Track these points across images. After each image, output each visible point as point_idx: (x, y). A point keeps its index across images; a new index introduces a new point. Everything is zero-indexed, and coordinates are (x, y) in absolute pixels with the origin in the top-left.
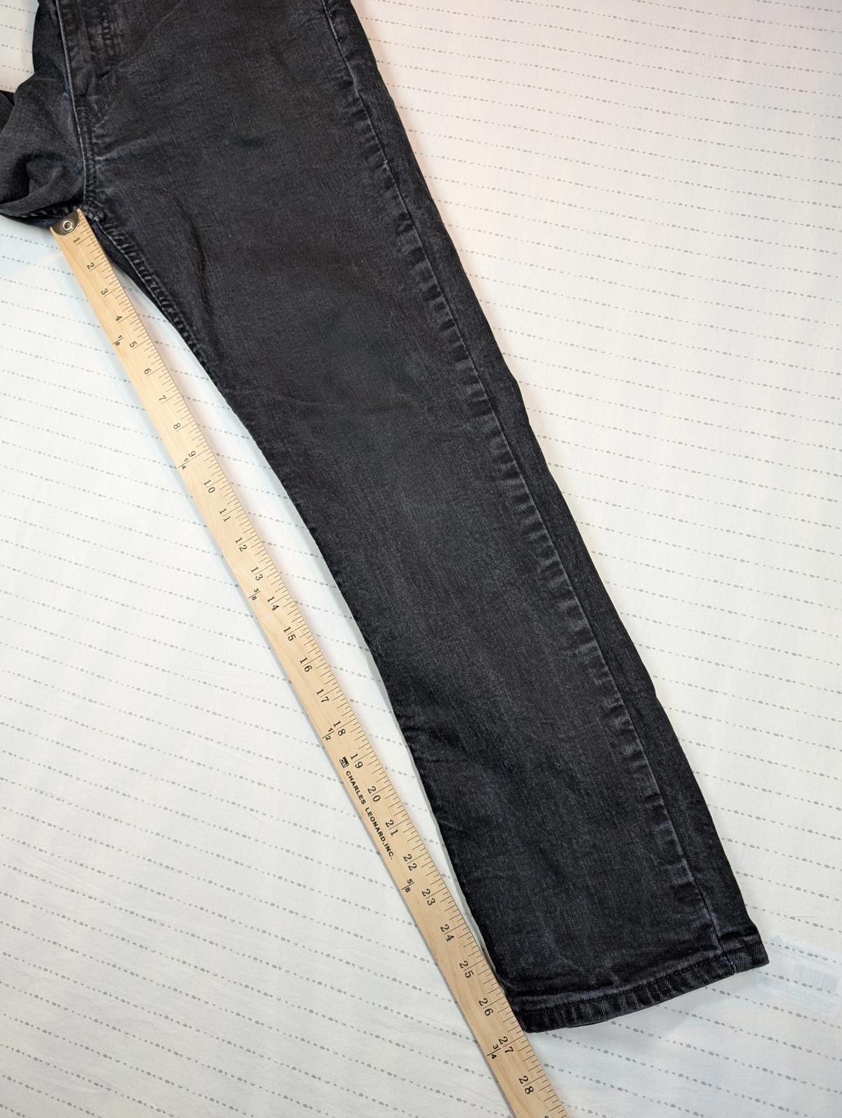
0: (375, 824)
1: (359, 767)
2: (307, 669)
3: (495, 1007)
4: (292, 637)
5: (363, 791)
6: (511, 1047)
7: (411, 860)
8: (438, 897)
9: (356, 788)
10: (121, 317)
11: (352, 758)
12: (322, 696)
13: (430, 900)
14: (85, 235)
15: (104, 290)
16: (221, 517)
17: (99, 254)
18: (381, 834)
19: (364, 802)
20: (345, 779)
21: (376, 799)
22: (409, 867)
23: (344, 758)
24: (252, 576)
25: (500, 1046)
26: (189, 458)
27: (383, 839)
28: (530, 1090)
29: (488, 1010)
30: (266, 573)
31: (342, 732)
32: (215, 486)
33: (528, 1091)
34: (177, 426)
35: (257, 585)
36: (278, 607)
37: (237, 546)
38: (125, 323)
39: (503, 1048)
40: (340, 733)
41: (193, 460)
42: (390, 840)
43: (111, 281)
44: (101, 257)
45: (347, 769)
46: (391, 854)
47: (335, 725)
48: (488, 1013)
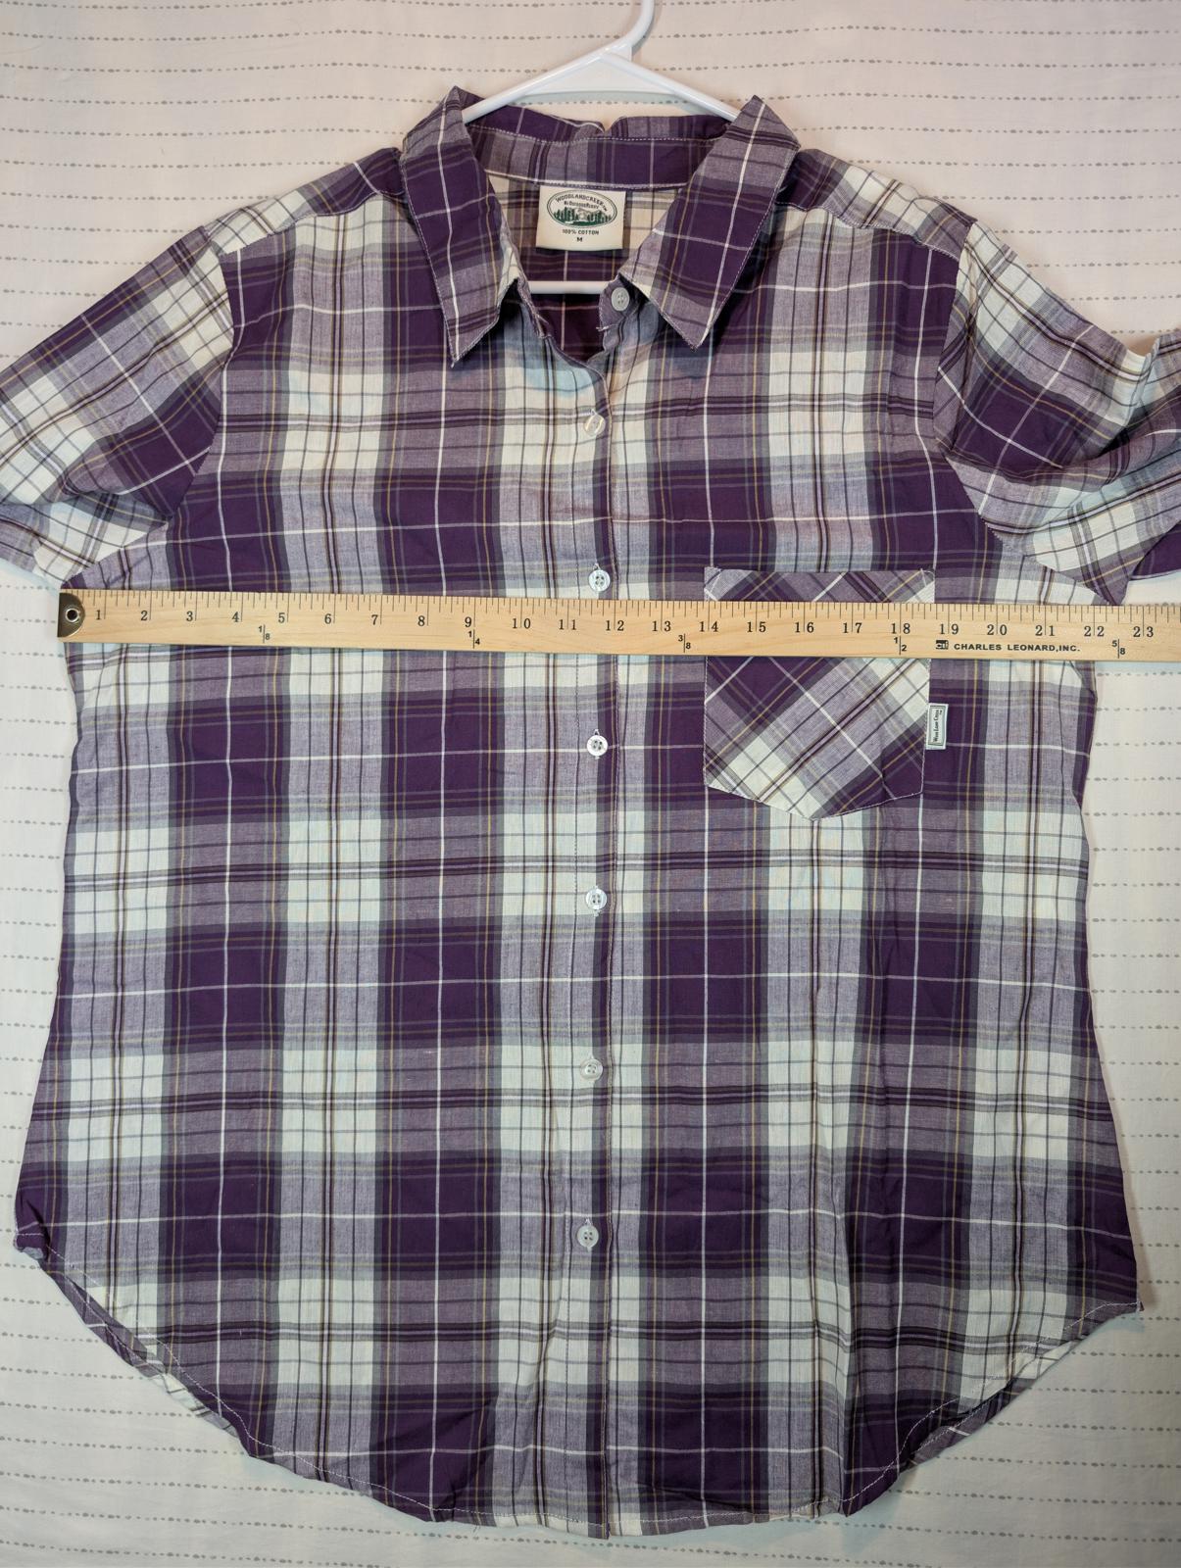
0: (1031, 648)
1: (957, 630)
2: (810, 629)
4: (763, 626)
5: (987, 641)
7: (1092, 630)
8: (1149, 621)
9: (979, 647)
10: (236, 614)
11: (942, 633)
12: (851, 633)
13: (1147, 632)
14: (100, 601)
15: (187, 616)
16: (567, 632)
17: (137, 598)
18: (1045, 647)
19: (999, 647)
20: (961, 654)
21: (1003, 632)
22: (1099, 635)
23: (937, 642)
24: (662, 635)
26: (471, 628)
27: (1052, 648)
30: (667, 615)
31: (907, 628)
32: (524, 617)
34: (421, 620)
35: (674, 634)
36: (716, 624)
37: (614, 631)
38: (247, 613)
40: (906, 631)
41: (475, 626)
42: (1056, 641)
43: (182, 601)
45: (951, 646)
46: (1073, 648)
47: (894, 633)
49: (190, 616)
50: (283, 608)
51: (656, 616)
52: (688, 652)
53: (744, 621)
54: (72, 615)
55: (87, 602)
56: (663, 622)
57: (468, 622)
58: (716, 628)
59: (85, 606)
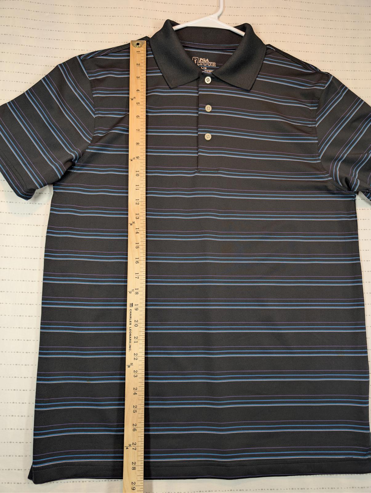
0: (130, 335)
1: (136, 310)
2: (137, 262)
3: (138, 430)
4: (137, 247)
5: (133, 320)
6: (136, 448)
7: (136, 356)
8: (139, 376)
9: (131, 317)
10: (139, 90)
11: (135, 305)
12: (137, 276)
13: (136, 375)
16: (136, 187)
17: (144, 62)
18: (130, 340)
19: (130, 324)
20: (128, 311)
21: (136, 325)
22: (134, 358)
23: (132, 304)
24: (134, 216)
25: (132, 445)
27: (130, 342)
28: (134, 469)
29: (135, 429)
30: (141, 218)
31: (137, 293)
32: (140, 174)
33: (133, 468)
34: (138, 144)
35: (135, 220)
37: (136, 202)
38: (140, 94)
39: (132, 447)
40: (136, 293)
41: (136, 160)
42: (133, 344)
43: (143, 75)
44: (144, 64)
45: (131, 308)
46: (130, 349)
47: (135, 289)
48: (134, 430)
49: (138, 78)
50: (141, 103)
51: (141, 214)
52: (129, 225)
53: (139, 241)
55: (142, 48)
56: (139, 217)
57: (137, 158)
58: (137, 233)
59: (141, 48)
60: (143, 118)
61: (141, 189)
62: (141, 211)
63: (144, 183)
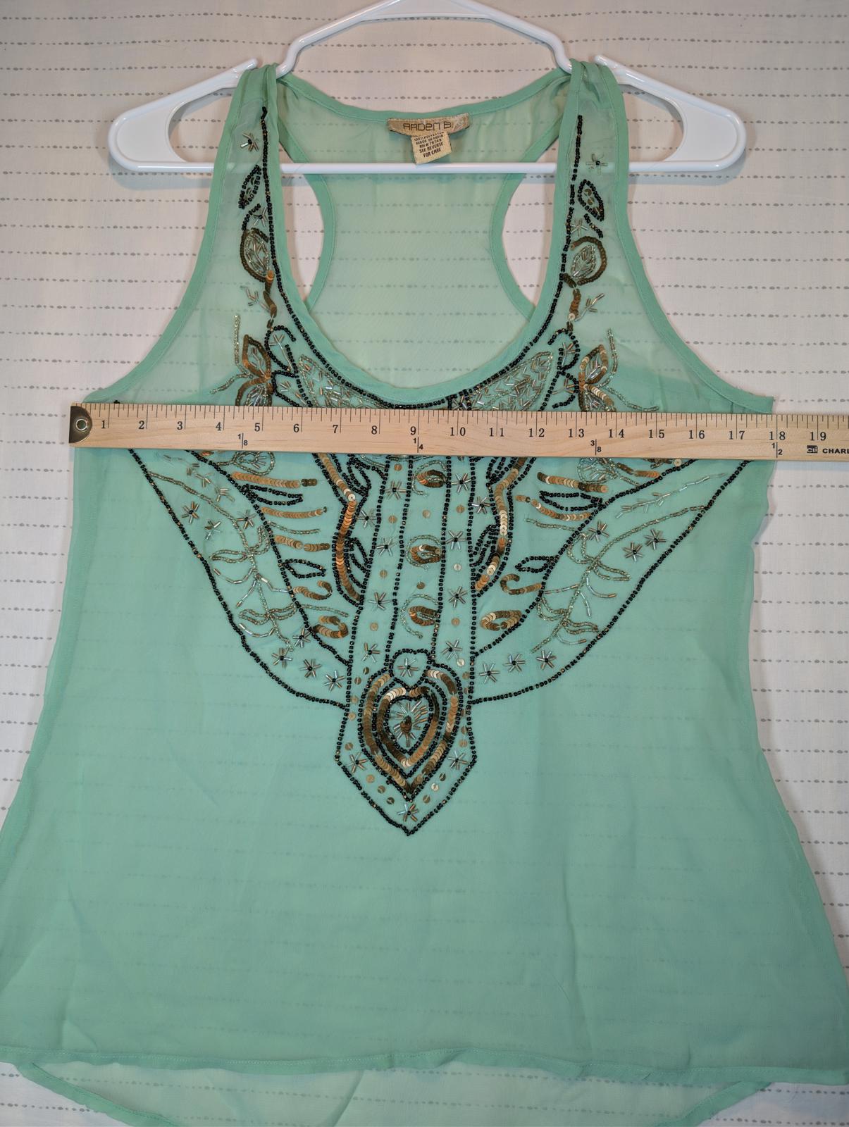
1: (825, 437)
2: (702, 436)
4: (662, 433)
9: (843, 451)
10: (219, 423)
11: (812, 439)
12: (737, 436)
14: (104, 413)
15: (178, 426)
16: (497, 438)
17: (136, 410)
20: (828, 457)
23: (809, 447)
24: (577, 441)
26: (416, 436)
30: (581, 424)
31: (782, 435)
34: (374, 430)
35: (587, 440)
36: (622, 431)
37: (536, 437)
38: (229, 423)
40: (782, 438)
41: (421, 434)
45: (820, 449)
47: (772, 439)
49: (181, 426)
50: (258, 419)
51: (571, 425)
52: (599, 455)
53: (645, 429)
54: (81, 424)
55: (94, 414)
56: (578, 429)
57: (414, 431)
58: (623, 435)
59: (92, 416)
60: (300, 413)
61: (502, 423)
62: (561, 424)
63: (485, 415)
